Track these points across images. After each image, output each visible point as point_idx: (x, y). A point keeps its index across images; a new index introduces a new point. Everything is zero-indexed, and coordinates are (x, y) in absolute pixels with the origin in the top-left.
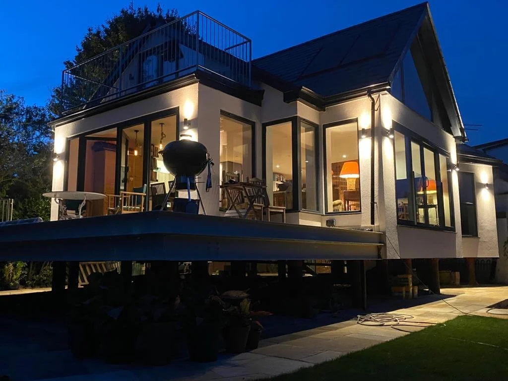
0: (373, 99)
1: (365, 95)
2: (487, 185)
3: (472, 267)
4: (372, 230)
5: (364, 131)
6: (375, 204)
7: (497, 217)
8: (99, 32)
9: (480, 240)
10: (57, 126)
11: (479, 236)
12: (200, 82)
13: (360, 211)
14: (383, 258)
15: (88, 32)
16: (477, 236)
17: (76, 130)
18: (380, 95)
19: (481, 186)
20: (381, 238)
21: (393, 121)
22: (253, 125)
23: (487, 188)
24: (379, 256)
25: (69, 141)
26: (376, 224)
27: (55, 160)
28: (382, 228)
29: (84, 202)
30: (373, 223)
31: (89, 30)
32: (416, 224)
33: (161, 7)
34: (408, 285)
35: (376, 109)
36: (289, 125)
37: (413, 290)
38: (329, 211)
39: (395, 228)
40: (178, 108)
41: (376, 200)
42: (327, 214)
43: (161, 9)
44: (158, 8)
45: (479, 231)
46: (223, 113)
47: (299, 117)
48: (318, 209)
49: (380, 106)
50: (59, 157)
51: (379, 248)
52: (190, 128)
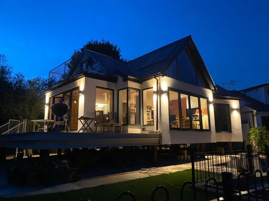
0: (157, 79)
1: (153, 78)
2: (236, 109)
3: (231, 146)
4: (157, 133)
5: (154, 92)
6: (158, 122)
7: (242, 123)
8: (79, 51)
9: (233, 134)
10: (47, 93)
11: (232, 132)
12: (86, 77)
13: (154, 125)
14: (161, 144)
15: (75, 52)
16: (231, 132)
17: (52, 94)
18: (160, 77)
19: (233, 110)
20: (160, 136)
21: (168, 87)
22: (113, 90)
23: (236, 110)
24: (160, 143)
25: (50, 98)
26: (159, 130)
27: (45, 106)
28: (161, 132)
29: (48, 123)
30: (157, 129)
31: (75, 51)
32: (182, 129)
33: (104, 39)
34: (185, 155)
35: (158, 83)
36: (126, 90)
37: (187, 157)
38: (144, 124)
39: (168, 131)
40: (79, 86)
41: (159, 120)
42: (143, 125)
43: (104, 40)
44: (103, 40)
45: (232, 130)
46: (97, 87)
47: (129, 87)
48: (140, 123)
49: (160, 82)
50: (47, 104)
51: (159, 140)
52: (82, 94)
